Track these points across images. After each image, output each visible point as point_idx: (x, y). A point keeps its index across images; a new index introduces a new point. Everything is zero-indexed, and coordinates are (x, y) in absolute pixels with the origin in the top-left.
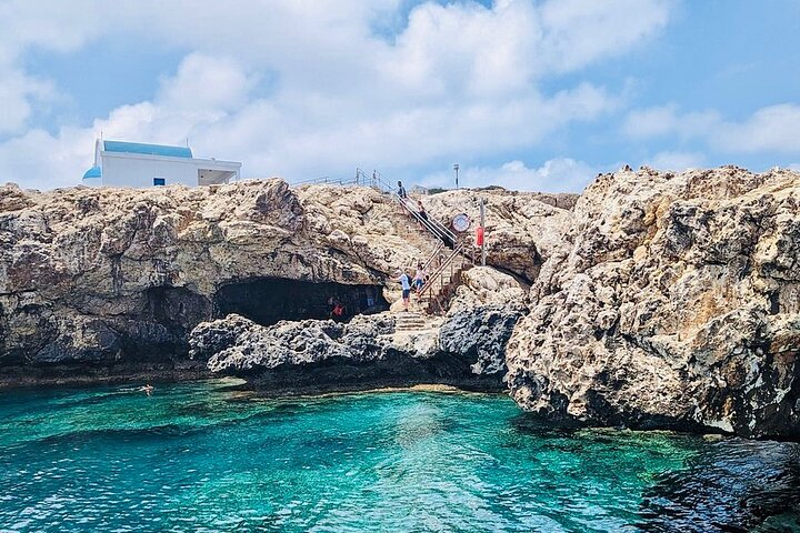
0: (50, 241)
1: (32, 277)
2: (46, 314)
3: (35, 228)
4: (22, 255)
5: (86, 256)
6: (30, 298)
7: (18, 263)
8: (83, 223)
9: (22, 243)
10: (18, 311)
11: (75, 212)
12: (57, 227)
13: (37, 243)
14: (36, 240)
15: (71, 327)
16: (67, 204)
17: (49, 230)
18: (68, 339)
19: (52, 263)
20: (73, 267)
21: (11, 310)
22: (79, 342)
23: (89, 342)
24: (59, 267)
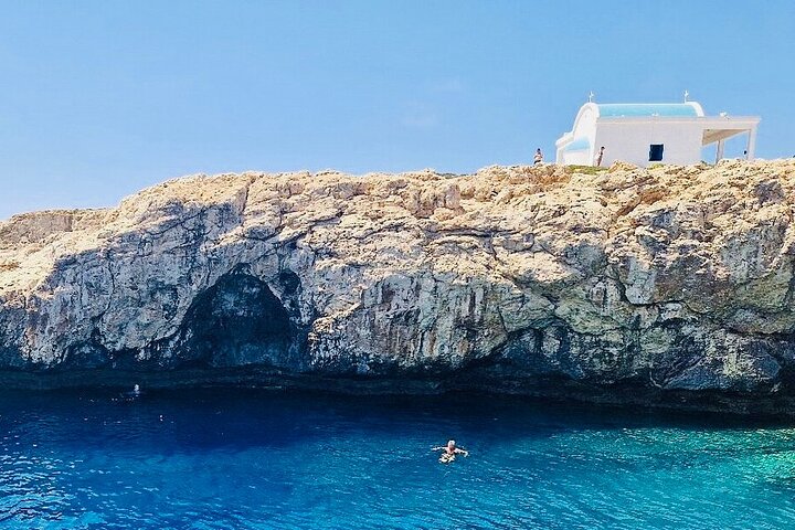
0: (709, 239)
1: (685, 285)
2: (686, 330)
3: (693, 224)
4: (678, 259)
5: (760, 260)
6: (673, 311)
7: (672, 268)
8: (762, 215)
9: (679, 243)
10: (656, 324)
11: (749, 201)
12: (722, 220)
13: (696, 242)
14: (693, 238)
15: (722, 349)
16: (734, 190)
17: (708, 226)
18: (718, 363)
19: (712, 268)
20: (741, 272)
21: (649, 323)
22: (732, 367)
23: (744, 370)
24: (721, 274)
